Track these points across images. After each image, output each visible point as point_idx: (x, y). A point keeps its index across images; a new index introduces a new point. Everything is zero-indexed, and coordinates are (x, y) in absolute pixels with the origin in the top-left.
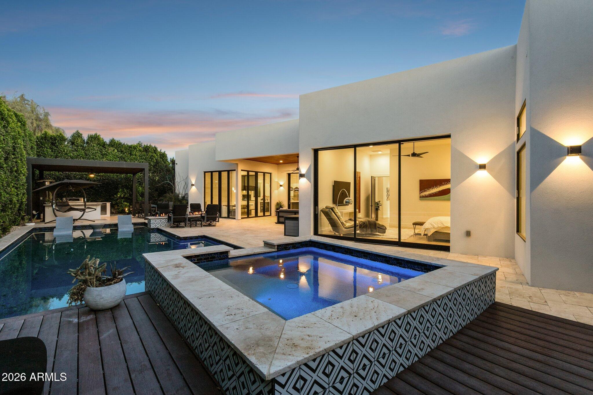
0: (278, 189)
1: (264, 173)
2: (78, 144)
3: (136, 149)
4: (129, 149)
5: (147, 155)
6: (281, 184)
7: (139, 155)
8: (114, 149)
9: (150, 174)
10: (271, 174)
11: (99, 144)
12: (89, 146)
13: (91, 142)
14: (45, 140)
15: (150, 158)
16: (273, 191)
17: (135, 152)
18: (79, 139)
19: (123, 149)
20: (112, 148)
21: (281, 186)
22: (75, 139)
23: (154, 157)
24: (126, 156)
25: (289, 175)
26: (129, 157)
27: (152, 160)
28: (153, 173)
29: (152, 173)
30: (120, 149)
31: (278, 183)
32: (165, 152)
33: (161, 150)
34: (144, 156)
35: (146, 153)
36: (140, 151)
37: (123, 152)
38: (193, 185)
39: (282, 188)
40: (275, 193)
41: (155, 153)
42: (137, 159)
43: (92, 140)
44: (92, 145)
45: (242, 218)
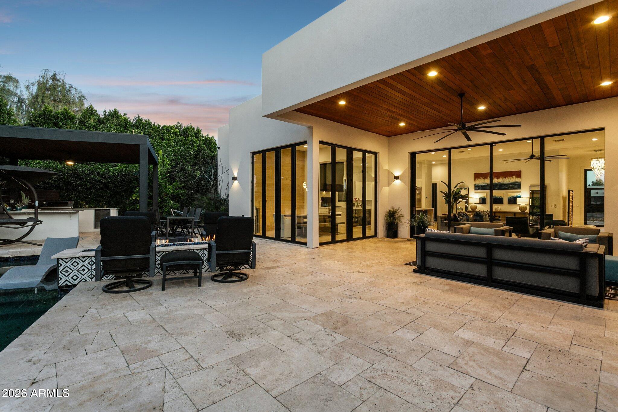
0: (389, 184)
1: (364, 152)
2: (89, 124)
3: (170, 131)
4: (160, 132)
5: (185, 140)
6: (397, 173)
7: (173, 140)
8: (139, 131)
9: (188, 167)
10: (376, 154)
11: (119, 125)
12: (104, 128)
13: (107, 121)
14: (44, 118)
15: (190, 144)
16: (380, 188)
17: (169, 136)
18: (92, 118)
19: (152, 132)
20: (137, 130)
21: (396, 178)
22: (87, 117)
23: (195, 142)
24: (155, 141)
25: (413, 155)
26: (160, 143)
27: (192, 147)
28: (193, 165)
29: (191, 166)
30: (148, 131)
31: (389, 172)
32: (213, 137)
33: (208, 135)
34: (181, 141)
35: (185, 137)
36: (176, 134)
37: (152, 136)
38: (234, 178)
39: (397, 182)
40: (384, 191)
41: (197, 138)
42: (171, 146)
43: (109, 119)
44: (108, 126)
45: (321, 244)
